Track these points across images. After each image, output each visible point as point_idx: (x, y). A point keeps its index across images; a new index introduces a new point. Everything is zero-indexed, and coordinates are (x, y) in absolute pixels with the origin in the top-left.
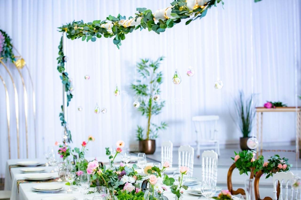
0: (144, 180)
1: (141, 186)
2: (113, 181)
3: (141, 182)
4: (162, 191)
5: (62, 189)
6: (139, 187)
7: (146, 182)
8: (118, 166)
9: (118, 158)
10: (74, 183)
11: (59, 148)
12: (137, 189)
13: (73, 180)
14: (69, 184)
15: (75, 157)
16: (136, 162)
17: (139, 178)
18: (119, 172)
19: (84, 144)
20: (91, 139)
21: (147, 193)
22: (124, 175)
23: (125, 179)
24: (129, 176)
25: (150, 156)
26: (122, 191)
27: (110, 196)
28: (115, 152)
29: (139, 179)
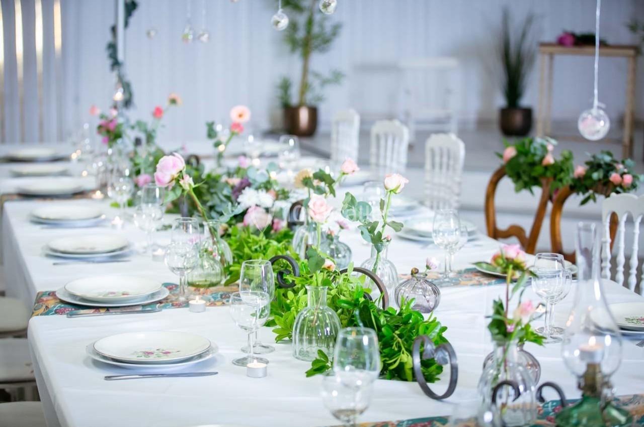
0: (294, 201)
1: (285, 213)
2: (221, 201)
3: (286, 205)
4: (336, 229)
5: (103, 217)
6: (281, 218)
7: (297, 206)
8: (233, 164)
9: (235, 146)
10: (130, 204)
11: (98, 122)
12: (276, 221)
13: (125, 198)
14: (116, 205)
15: (138, 142)
16: (274, 156)
17: (283, 195)
18: (235, 181)
19: (158, 112)
20: (173, 101)
21: (300, 235)
22: (247, 189)
23: (248, 198)
24: (257, 189)
25: (307, 142)
26: (240, 226)
27: (211, 241)
28: (227, 132)
29: (282, 199)
